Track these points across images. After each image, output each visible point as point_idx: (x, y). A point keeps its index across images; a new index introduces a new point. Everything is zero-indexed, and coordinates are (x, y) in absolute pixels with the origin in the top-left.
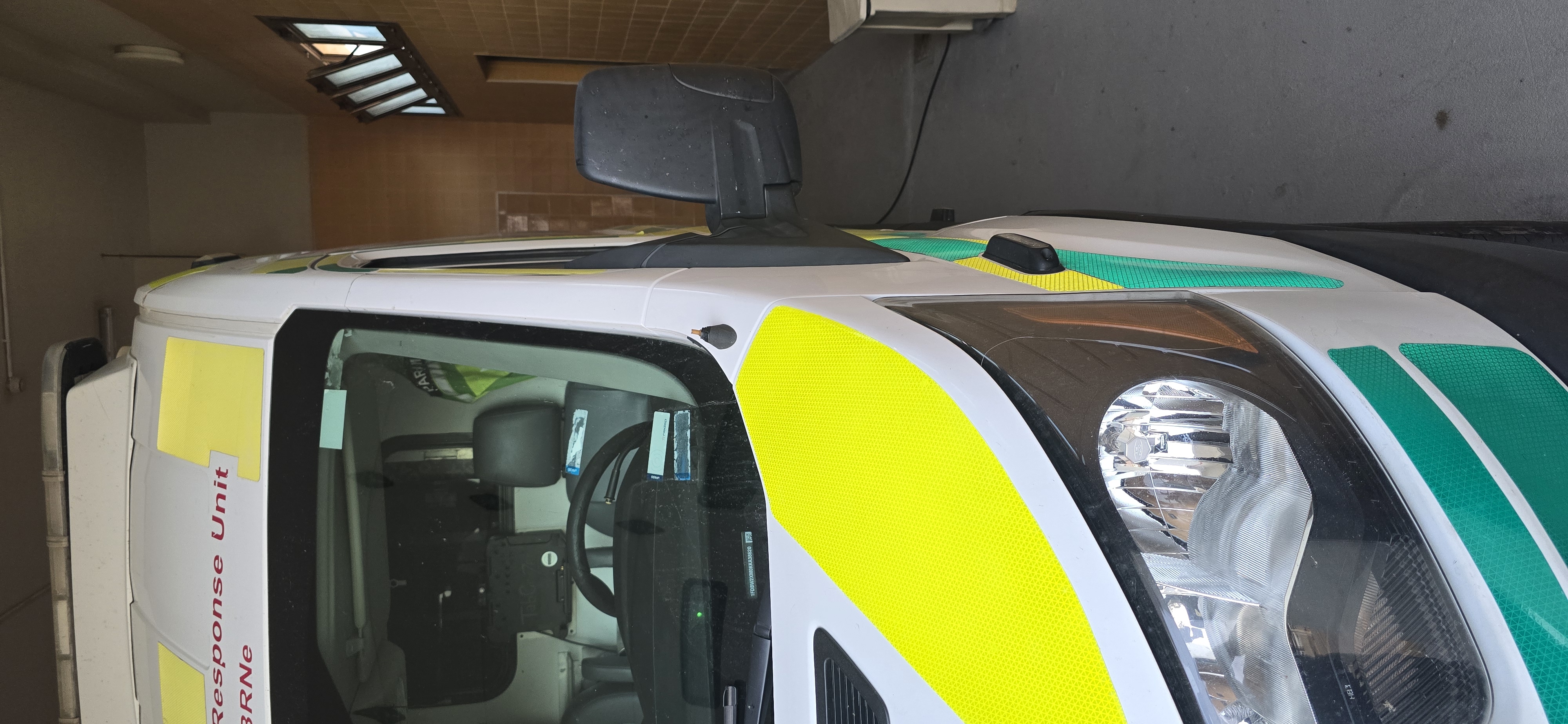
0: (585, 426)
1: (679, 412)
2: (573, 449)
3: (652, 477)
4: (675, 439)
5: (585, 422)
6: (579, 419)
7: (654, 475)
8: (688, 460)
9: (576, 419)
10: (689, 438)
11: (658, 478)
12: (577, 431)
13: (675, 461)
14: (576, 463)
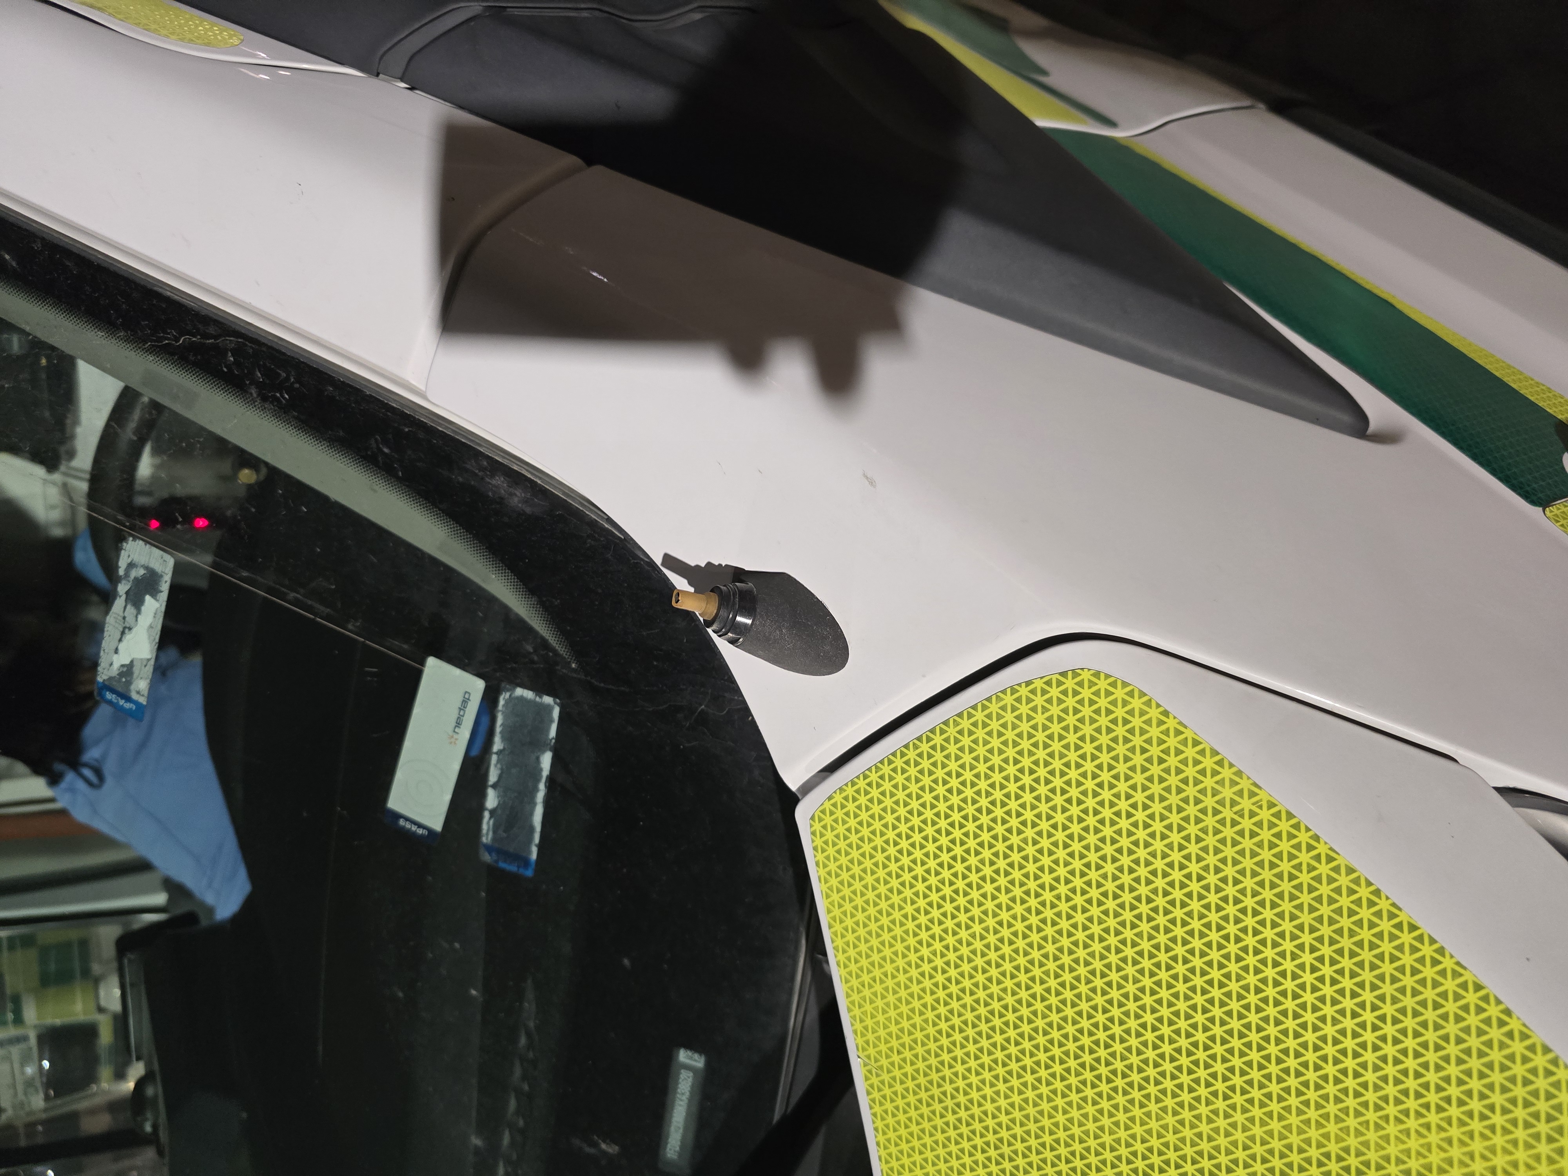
0: (164, 596)
1: (519, 692)
2: (122, 647)
3: (402, 822)
4: (494, 758)
5: (165, 587)
6: (142, 572)
7: (407, 819)
8: (532, 829)
9: (131, 565)
10: (546, 772)
11: (425, 832)
12: (136, 600)
13: (487, 815)
14: (133, 687)
